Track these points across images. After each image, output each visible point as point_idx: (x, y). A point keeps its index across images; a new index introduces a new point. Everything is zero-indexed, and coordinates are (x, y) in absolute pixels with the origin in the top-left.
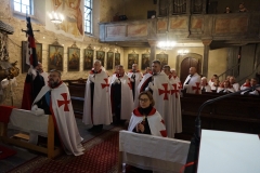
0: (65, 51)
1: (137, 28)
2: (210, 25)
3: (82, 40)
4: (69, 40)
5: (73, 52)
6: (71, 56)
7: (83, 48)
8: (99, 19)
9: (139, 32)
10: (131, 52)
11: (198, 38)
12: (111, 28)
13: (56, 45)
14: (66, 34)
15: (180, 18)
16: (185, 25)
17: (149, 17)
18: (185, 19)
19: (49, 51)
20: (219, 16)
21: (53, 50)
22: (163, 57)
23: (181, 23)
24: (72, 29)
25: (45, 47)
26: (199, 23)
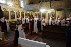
0: (16, 13)
1: (36, 6)
2: (56, 4)
3: (20, 10)
4: (17, 10)
5: (18, 13)
6: (17, 14)
7: (21, 12)
8: (25, 4)
9: (36, 7)
10: (35, 13)
11: (53, 8)
12: (29, 6)
13: (13, 12)
14: (16, 8)
15: (48, 3)
16: (49, 5)
17: (39, 3)
18: (49, 3)
19: (11, 13)
20: (59, 1)
21: (12, 13)
22: (44, 14)
23: (48, 4)
24: (17, 7)
25: (9, 12)
26: (53, 4)
